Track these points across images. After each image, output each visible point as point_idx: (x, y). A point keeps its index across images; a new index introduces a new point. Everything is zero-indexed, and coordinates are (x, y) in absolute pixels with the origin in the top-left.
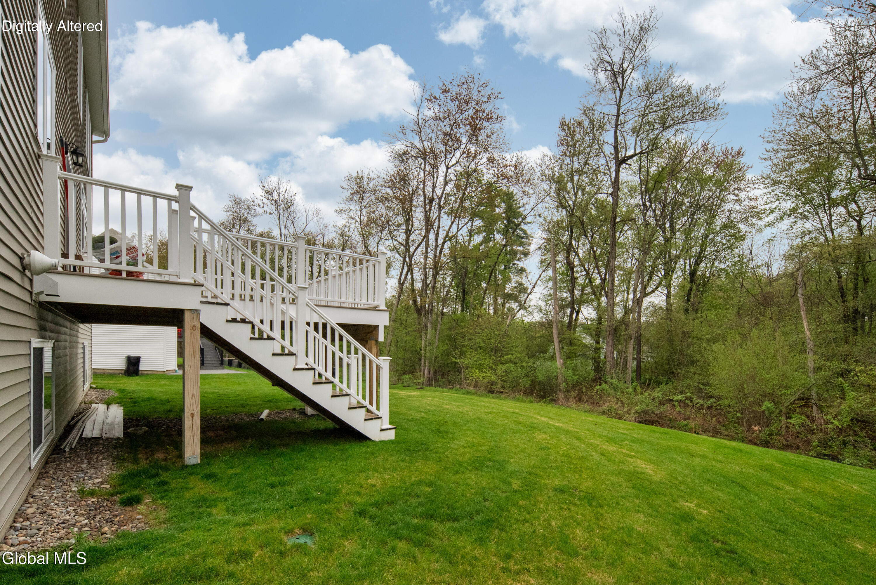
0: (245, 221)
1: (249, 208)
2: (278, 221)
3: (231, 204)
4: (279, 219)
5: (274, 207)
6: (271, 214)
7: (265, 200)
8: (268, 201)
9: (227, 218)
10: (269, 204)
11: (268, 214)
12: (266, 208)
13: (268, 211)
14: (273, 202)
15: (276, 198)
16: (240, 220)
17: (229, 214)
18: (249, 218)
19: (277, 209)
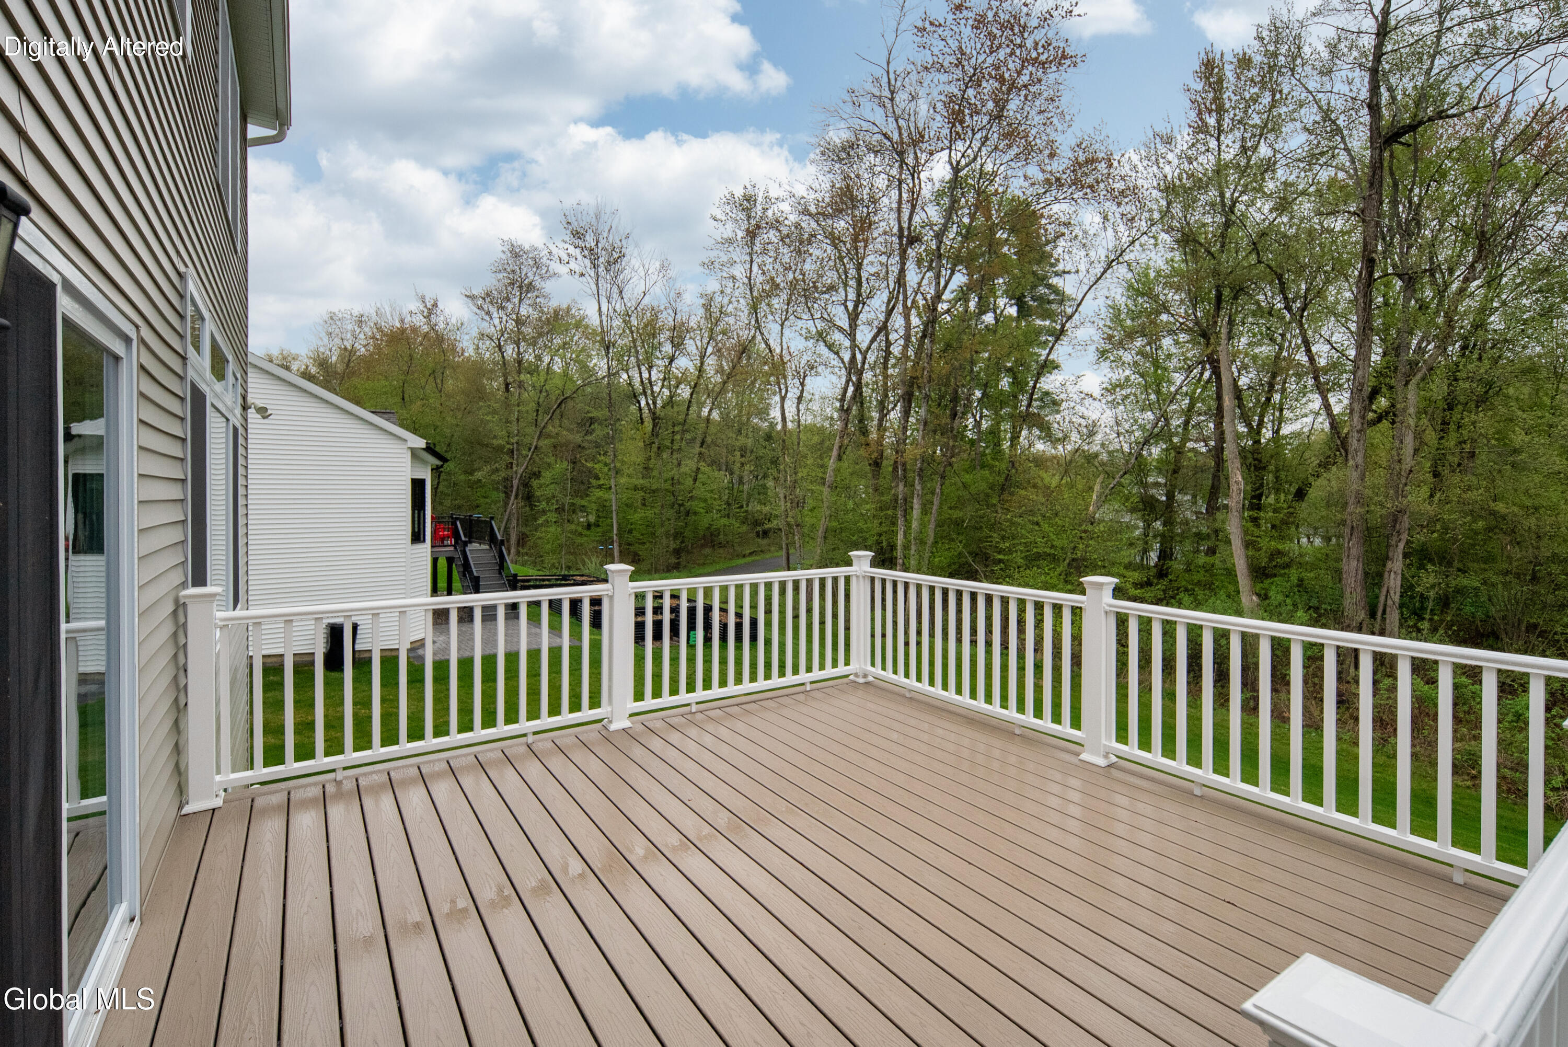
0: (530, 287)
1: (537, 265)
2: (594, 287)
3: (504, 257)
4: (597, 285)
5: (587, 262)
6: (582, 275)
7: (572, 250)
8: (578, 250)
9: (495, 282)
10: (580, 257)
11: (577, 276)
12: (573, 265)
13: (578, 269)
14: (586, 252)
15: (593, 244)
16: (521, 287)
17: (500, 276)
18: (538, 283)
19: (595, 267)
